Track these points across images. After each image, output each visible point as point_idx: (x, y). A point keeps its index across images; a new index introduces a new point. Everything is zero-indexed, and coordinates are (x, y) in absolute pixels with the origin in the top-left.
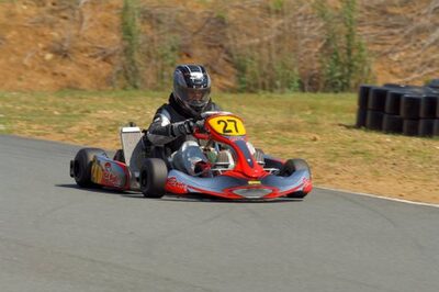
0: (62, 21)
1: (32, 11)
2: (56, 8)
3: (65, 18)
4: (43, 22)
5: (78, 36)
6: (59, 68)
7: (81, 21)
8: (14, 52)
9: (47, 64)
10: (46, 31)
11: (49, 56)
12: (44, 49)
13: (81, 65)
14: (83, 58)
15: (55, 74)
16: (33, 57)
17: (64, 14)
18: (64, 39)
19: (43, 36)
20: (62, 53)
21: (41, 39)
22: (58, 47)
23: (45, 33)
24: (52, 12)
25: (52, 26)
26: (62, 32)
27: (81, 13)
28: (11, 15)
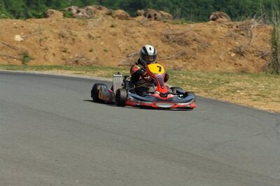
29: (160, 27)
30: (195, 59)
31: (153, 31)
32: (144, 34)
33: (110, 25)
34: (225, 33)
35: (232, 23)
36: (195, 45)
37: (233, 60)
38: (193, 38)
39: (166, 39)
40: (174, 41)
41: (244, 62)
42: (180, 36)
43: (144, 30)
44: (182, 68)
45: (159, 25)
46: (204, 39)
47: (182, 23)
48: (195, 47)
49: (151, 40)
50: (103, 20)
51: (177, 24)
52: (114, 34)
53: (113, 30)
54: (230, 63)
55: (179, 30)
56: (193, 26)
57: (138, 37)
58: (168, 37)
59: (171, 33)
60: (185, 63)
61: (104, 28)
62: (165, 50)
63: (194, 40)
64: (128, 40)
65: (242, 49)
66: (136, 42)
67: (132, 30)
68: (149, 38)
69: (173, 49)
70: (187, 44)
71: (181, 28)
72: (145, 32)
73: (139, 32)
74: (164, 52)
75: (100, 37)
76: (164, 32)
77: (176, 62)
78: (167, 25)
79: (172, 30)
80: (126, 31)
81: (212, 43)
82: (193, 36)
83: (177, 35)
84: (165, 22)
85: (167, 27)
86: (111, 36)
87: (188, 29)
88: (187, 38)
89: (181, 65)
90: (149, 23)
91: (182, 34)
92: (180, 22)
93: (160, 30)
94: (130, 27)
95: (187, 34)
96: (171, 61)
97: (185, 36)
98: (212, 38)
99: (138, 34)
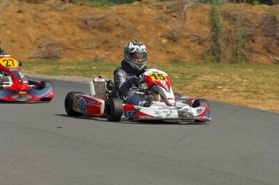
0: (173, 18)
1: (154, 12)
2: (169, 10)
3: (175, 17)
4: (161, 19)
5: (183, 28)
6: (171, 48)
7: (185, 19)
8: (142, 38)
9: (164, 46)
10: (163, 25)
11: (164, 41)
12: (162, 36)
13: (185, 47)
14: (186, 42)
15: (168, 52)
16: (154, 41)
17: (174, 14)
18: (174, 30)
19: (160, 28)
20: (173, 39)
21: (160, 30)
22: (170, 35)
23: (162, 26)
24: (167, 13)
25: (166, 21)
26: (173, 26)
27: (185, 14)
28: (141, 15)
29: (76, 11)
30: (119, 47)
31: (68, 15)
32: (56, 20)
33: (17, 10)
34: (153, 16)
35: (161, 3)
36: (119, 31)
37: (164, 47)
38: (116, 23)
39: (85, 25)
40: (94, 28)
41: (177, 49)
42: (101, 21)
43: (57, 15)
44: (104, 58)
45: (75, 9)
46: (129, 23)
47: (102, 5)
48: (119, 34)
49: (66, 26)
50: (8, 5)
51: (97, 6)
52: (23, 21)
53: (20, 16)
54: (161, 50)
55: (98, 13)
56: (115, 8)
57: (51, 23)
58: (86, 23)
59: (89, 17)
60: (107, 53)
61: (9, 14)
62: (84, 39)
63: (118, 25)
64: (39, 28)
65: (175, 34)
66: (49, 29)
67: (43, 15)
68: (64, 24)
69: (92, 36)
70: (109, 30)
71: (102, 11)
72: (59, 18)
73: (52, 17)
74: (82, 40)
75: (5, 25)
76: (82, 17)
77: (97, 52)
78: (84, 8)
79: (91, 14)
80: (36, 17)
81: (139, 28)
82: (117, 20)
83: (97, 20)
84: (82, 5)
85: (85, 11)
86: (19, 24)
87: (110, 12)
88: (109, 24)
89: (104, 56)
90: (63, 6)
91: (102, 18)
92: (100, 4)
93: (76, 14)
94: (41, 11)
95: (108, 18)
96: (91, 51)
97: (107, 21)
98: (138, 23)
99: (50, 20)
